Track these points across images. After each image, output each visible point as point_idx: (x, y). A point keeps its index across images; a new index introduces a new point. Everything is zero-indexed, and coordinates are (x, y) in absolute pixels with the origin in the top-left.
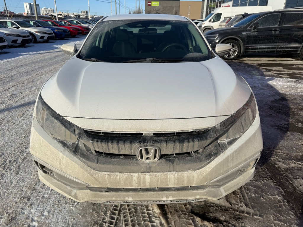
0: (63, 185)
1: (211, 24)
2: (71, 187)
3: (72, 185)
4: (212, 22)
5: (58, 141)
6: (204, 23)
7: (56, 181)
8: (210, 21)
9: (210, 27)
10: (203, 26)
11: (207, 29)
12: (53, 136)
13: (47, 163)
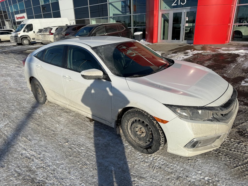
0: (205, 147)
1: (25, 34)
2: (209, 144)
3: (209, 143)
4: (27, 32)
5: (207, 121)
6: (20, 33)
7: (201, 148)
8: (24, 31)
9: (26, 36)
10: (19, 36)
11: (23, 38)
12: (203, 120)
13: (206, 136)
